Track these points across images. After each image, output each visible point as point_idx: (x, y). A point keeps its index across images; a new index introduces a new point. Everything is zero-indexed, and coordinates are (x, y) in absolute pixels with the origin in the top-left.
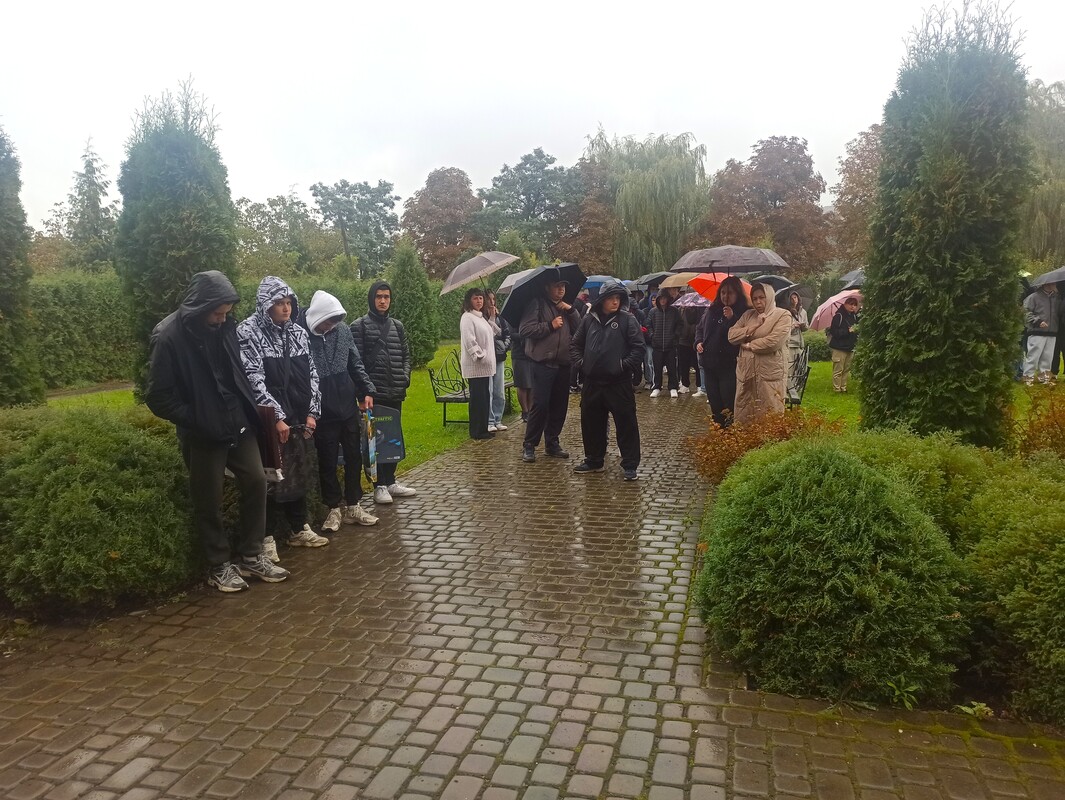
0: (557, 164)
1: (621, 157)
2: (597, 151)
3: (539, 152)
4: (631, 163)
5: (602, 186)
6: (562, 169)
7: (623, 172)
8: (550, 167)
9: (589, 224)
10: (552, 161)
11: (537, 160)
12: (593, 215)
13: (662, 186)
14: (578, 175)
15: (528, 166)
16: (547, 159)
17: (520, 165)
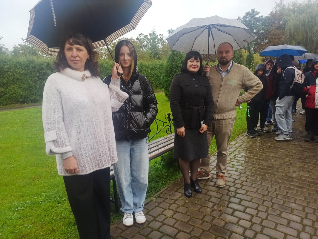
0: (260, 15)
1: (289, 10)
2: (279, 8)
3: (253, 11)
4: (294, 12)
5: (279, 22)
6: (262, 16)
7: (290, 16)
8: (257, 16)
9: (272, 38)
10: (258, 13)
11: (252, 14)
12: (274, 35)
13: (308, 20)
14: (269, 19)
15: (248, 16)
16: (256, 13)
17: (244, 16)
